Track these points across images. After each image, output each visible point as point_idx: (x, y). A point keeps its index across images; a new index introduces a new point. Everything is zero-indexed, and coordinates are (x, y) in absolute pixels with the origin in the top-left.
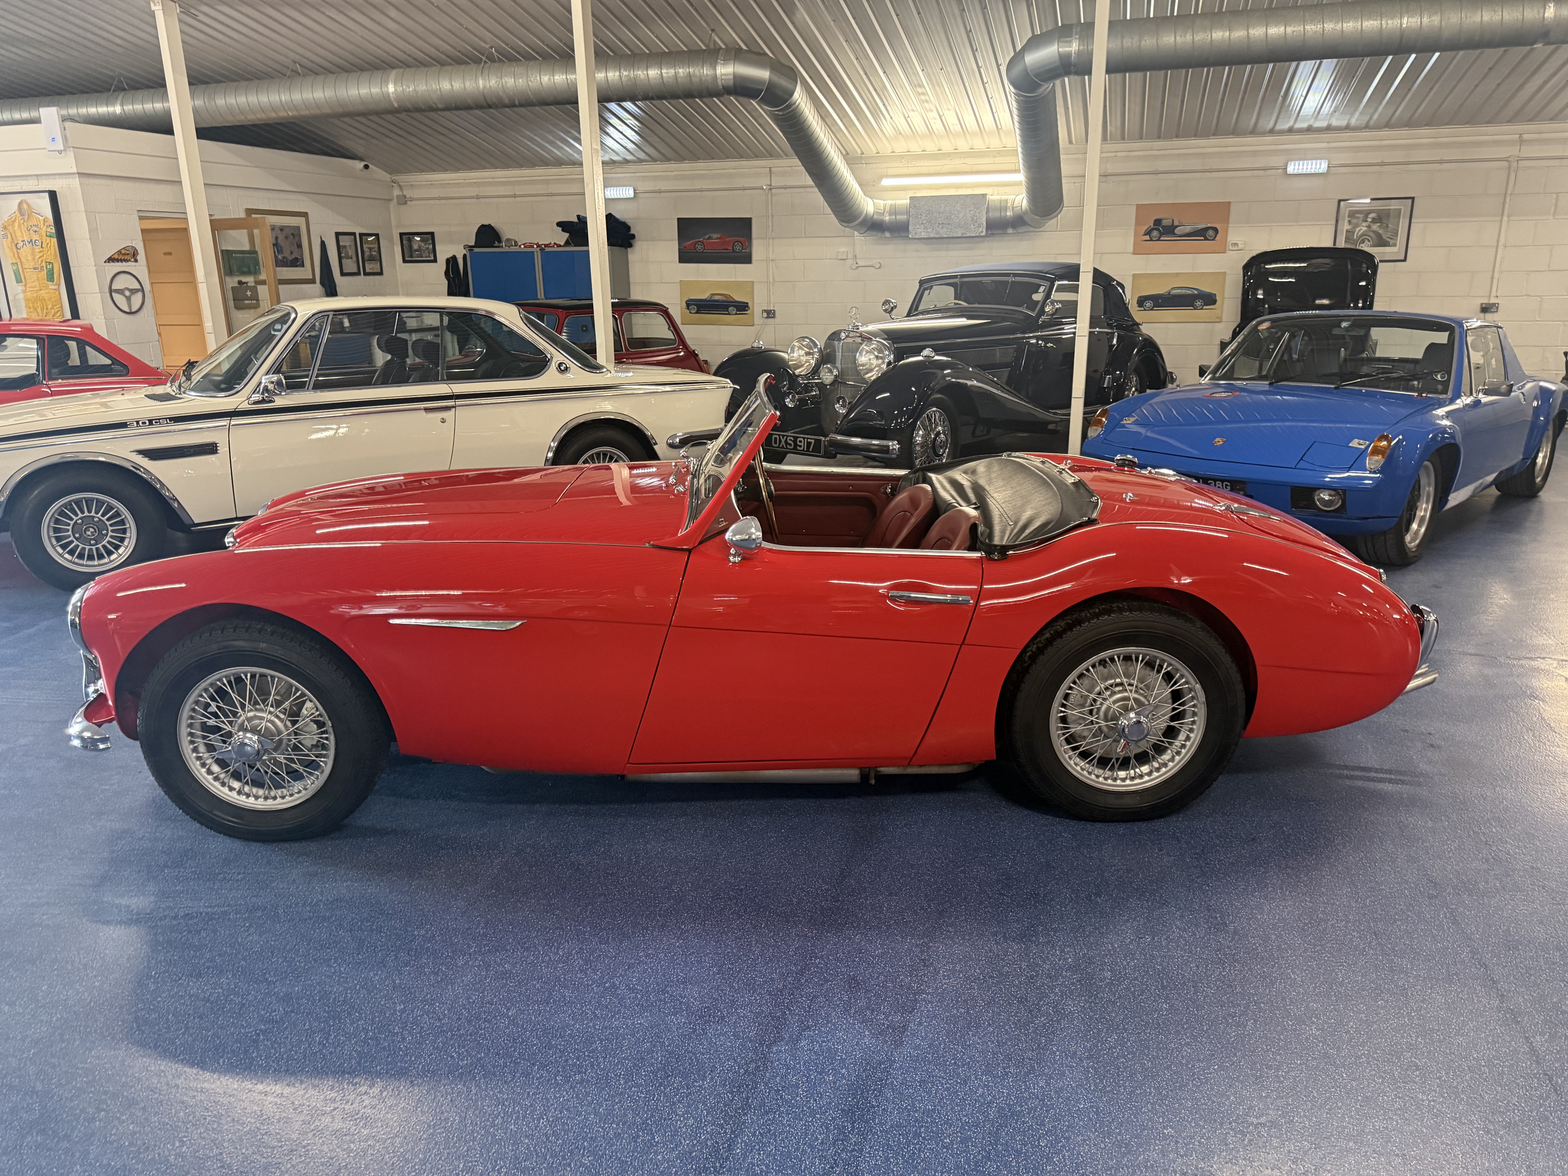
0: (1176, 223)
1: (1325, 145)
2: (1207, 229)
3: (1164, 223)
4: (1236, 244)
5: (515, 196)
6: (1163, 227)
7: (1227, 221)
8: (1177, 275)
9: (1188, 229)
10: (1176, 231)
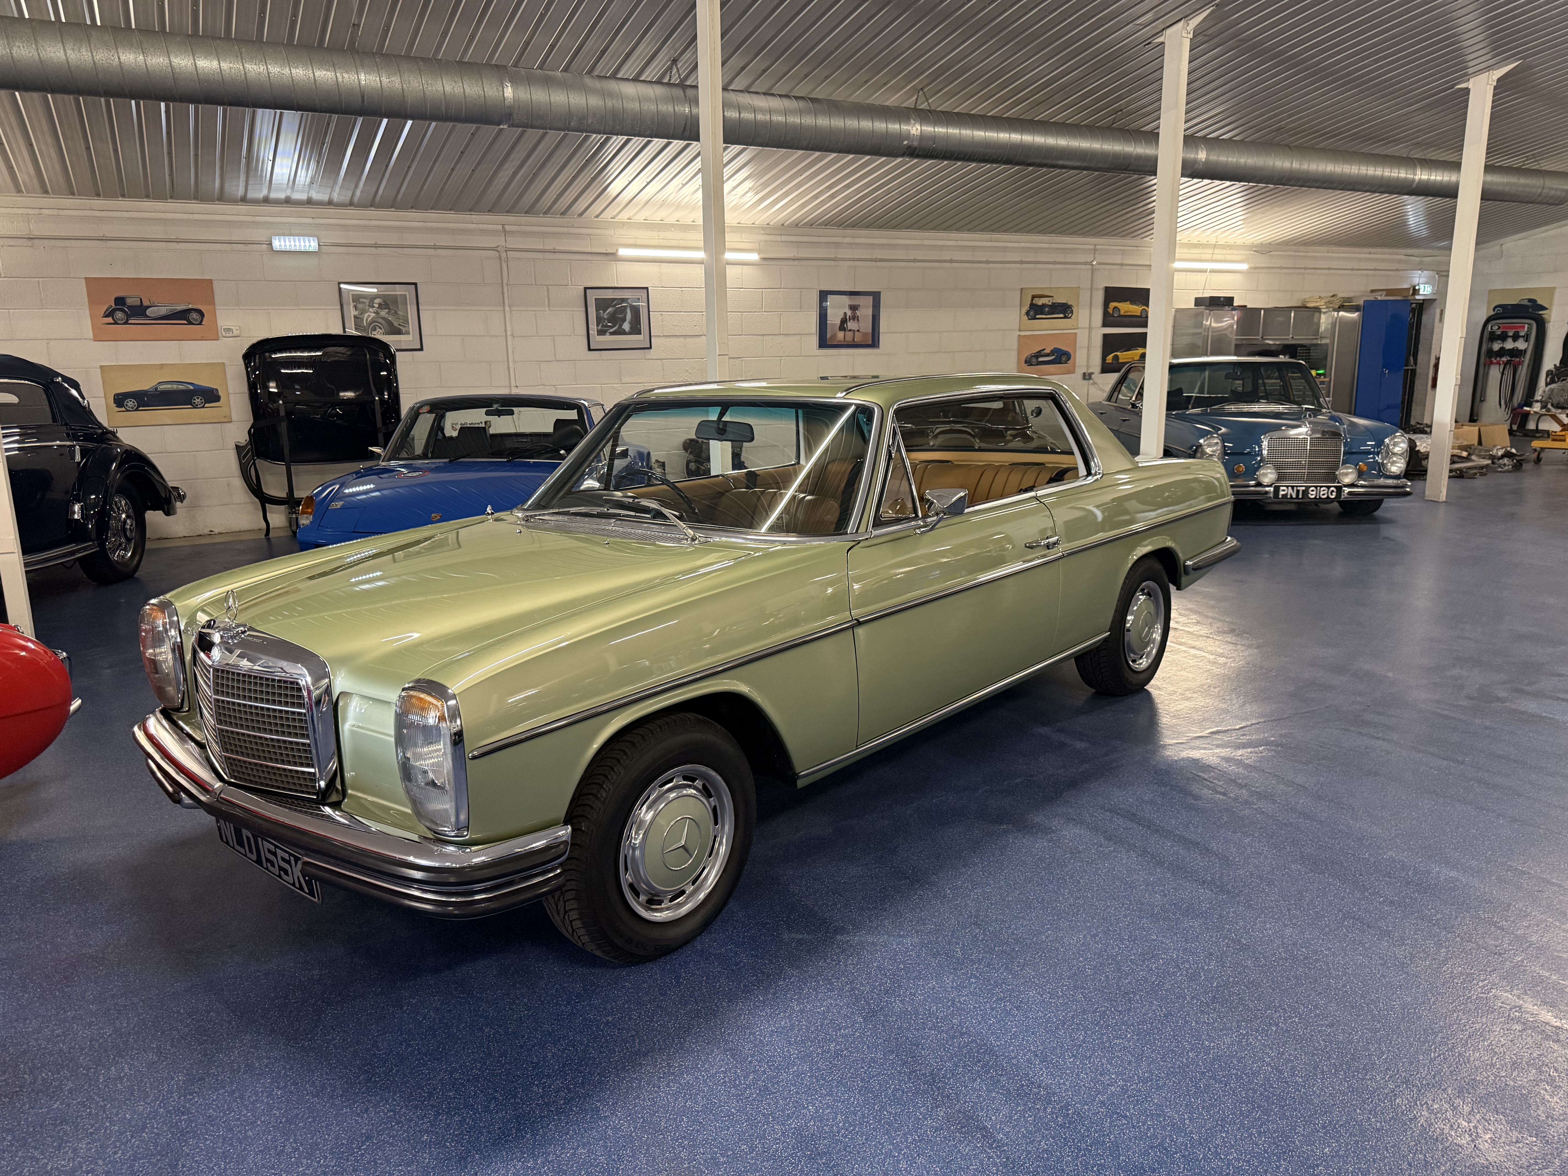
0: (146, 303)
1: (309, 221)
2: (189, 311)
3: (129, 302)
4: (229, 330)
6: (129, 307)
7: (213, 303)
8: (162, 366)
9: (163, 311)
10: (148, 312)
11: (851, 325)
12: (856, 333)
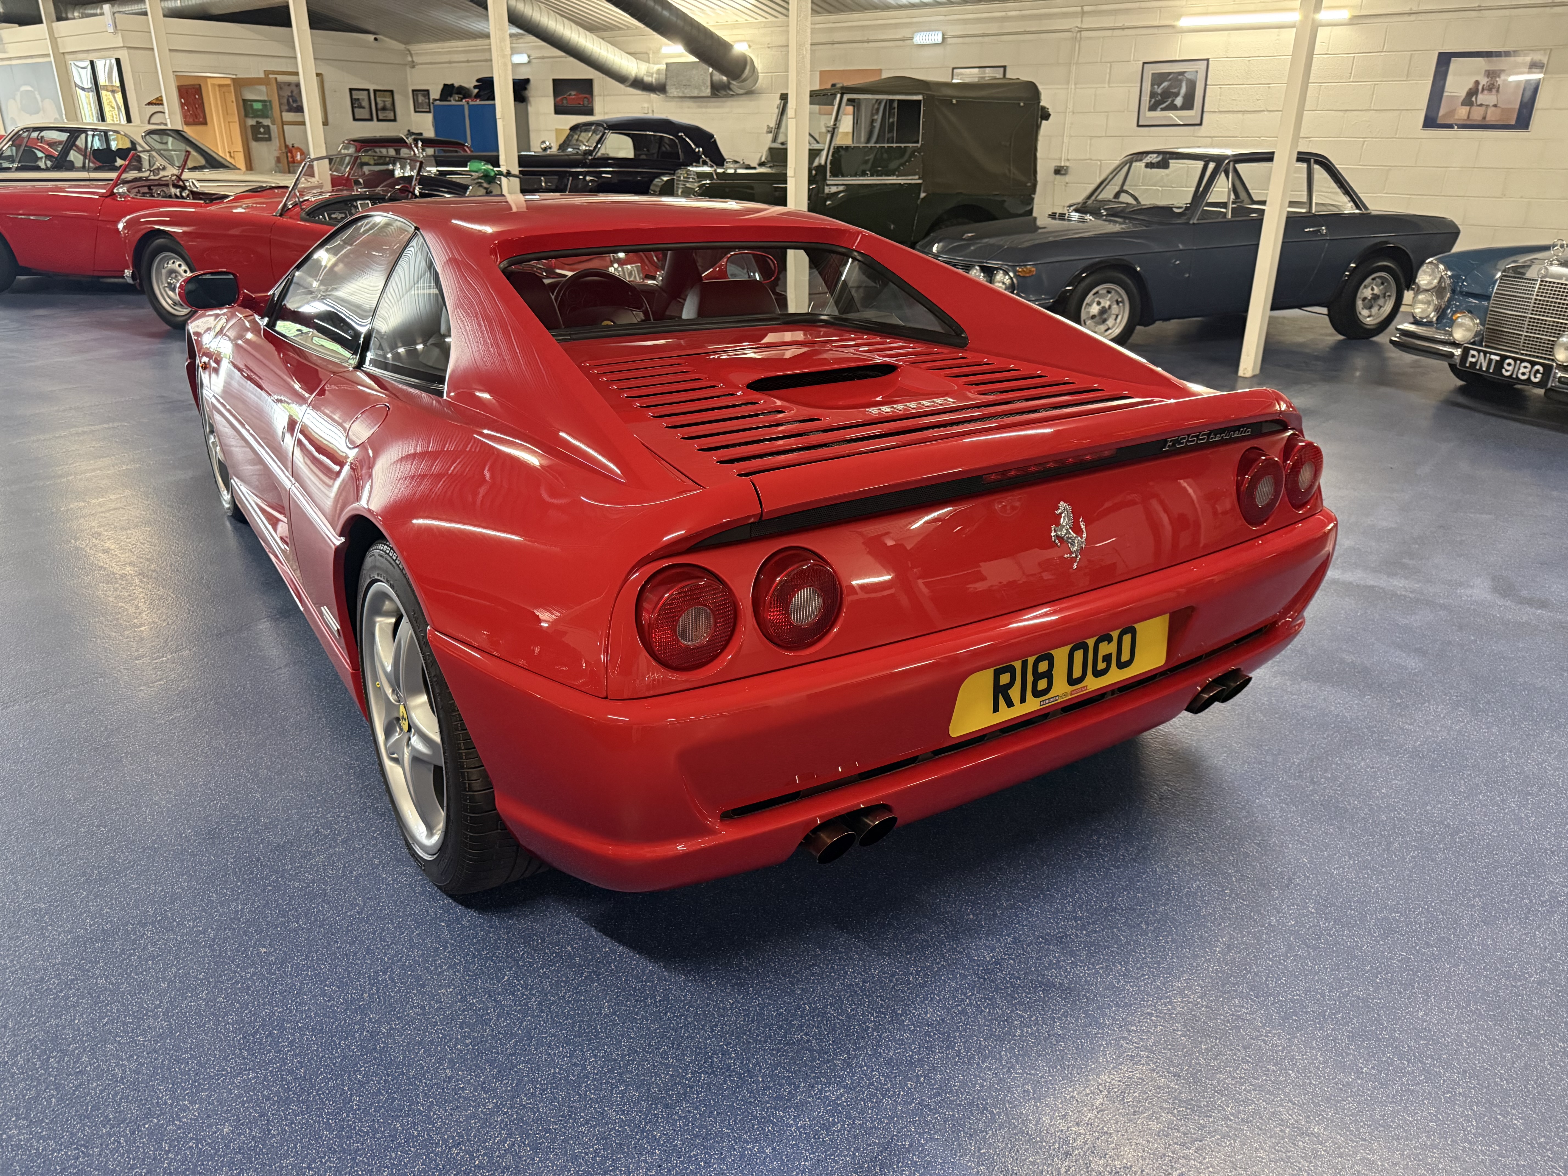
1: (942, 18)
5: (468, 61)
11: (1482, 98)
12: (1491, 110)
